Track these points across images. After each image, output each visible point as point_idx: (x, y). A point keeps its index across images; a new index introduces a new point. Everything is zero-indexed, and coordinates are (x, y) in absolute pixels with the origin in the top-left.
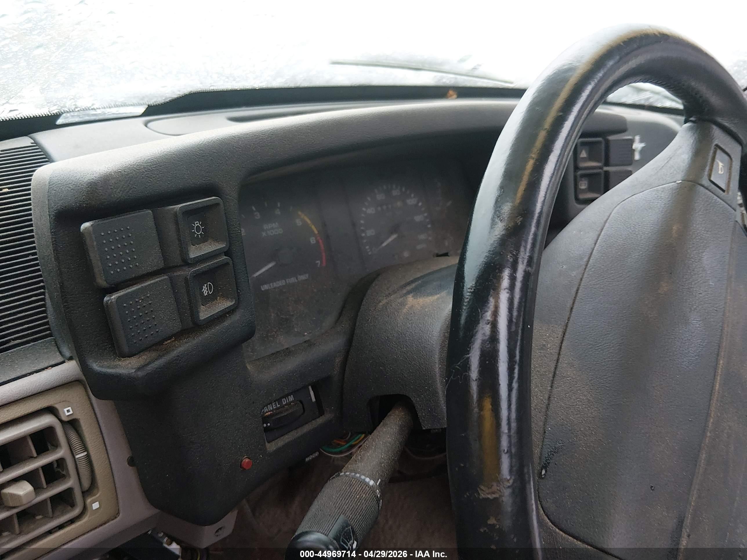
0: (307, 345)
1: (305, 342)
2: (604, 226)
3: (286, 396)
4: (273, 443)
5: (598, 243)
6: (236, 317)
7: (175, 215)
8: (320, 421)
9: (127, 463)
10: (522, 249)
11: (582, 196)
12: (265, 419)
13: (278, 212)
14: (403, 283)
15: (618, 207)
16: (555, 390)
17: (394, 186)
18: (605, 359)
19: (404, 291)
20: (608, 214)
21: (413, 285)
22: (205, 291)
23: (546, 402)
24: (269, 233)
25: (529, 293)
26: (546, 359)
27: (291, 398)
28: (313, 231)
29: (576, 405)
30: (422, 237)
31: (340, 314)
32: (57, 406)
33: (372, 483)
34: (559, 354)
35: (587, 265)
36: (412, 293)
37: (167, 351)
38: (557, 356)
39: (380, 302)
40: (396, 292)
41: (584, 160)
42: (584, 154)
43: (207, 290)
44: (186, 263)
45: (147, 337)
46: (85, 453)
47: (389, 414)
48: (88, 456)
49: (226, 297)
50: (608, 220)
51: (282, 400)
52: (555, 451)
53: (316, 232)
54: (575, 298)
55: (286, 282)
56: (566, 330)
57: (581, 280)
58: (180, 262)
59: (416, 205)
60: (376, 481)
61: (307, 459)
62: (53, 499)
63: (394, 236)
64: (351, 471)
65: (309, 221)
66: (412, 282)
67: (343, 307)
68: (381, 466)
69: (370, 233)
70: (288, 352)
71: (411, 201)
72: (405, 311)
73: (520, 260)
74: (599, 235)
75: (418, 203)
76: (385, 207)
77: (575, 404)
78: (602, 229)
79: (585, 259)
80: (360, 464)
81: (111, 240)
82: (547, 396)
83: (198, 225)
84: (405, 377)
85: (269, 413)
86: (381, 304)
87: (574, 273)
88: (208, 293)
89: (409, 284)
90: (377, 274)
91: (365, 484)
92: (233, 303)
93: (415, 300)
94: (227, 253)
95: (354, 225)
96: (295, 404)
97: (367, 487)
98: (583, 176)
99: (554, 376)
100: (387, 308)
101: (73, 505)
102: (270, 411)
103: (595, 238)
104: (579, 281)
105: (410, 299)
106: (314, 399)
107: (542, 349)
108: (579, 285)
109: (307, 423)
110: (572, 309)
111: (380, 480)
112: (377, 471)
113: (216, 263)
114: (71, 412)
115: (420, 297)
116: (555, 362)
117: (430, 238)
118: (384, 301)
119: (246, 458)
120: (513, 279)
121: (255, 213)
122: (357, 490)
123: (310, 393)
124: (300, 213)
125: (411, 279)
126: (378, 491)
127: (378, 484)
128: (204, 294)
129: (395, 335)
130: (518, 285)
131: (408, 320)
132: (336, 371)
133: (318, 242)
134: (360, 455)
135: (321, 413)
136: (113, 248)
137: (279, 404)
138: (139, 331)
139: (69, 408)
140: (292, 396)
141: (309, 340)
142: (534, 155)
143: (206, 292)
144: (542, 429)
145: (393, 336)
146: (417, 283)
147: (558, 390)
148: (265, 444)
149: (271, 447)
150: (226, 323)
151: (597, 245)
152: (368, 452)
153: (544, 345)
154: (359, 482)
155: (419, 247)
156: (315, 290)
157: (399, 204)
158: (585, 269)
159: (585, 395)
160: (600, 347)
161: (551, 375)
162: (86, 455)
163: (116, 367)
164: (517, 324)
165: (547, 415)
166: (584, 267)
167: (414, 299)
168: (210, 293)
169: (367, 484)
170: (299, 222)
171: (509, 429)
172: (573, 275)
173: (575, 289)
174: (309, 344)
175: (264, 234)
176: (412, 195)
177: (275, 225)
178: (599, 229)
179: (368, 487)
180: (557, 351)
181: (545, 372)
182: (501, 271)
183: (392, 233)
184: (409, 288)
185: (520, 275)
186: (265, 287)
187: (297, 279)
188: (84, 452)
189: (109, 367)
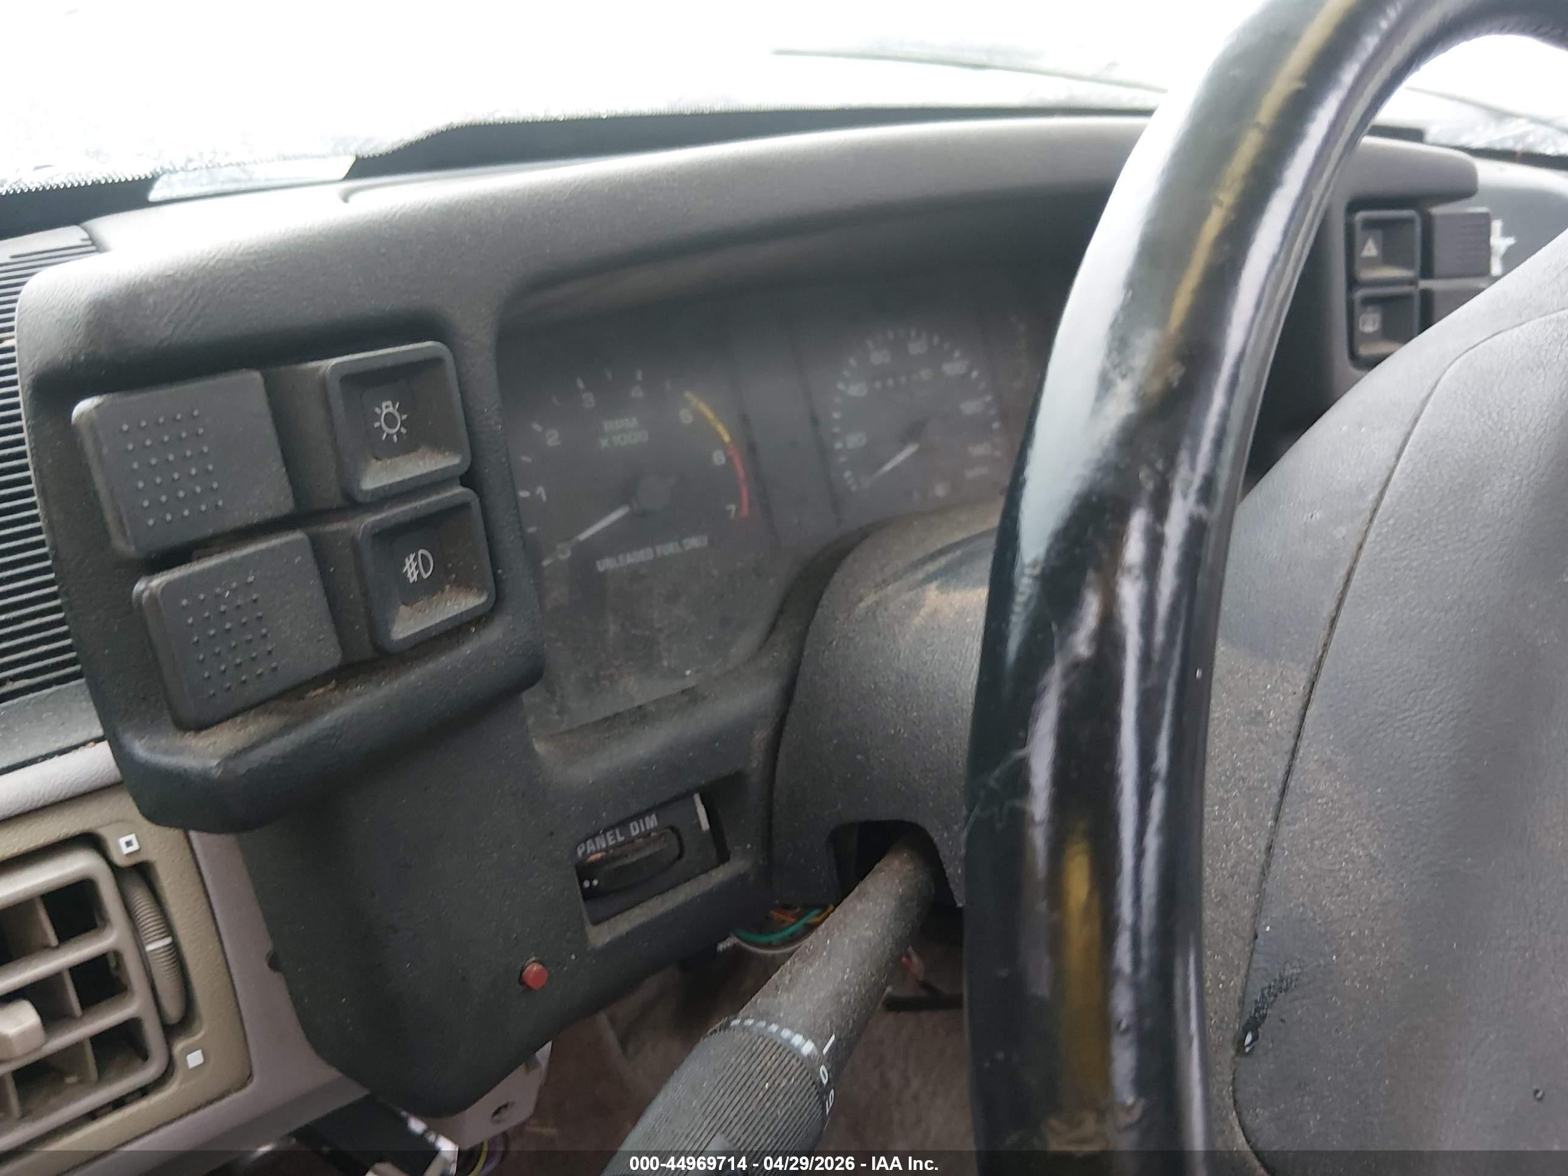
0: (687, 698)
1: (683, 692)
2: (1421, 412)
3: (639, 816)
4: (605, 926)
5: (1405, 453)
6: (494, 634)
7: (323, 383)
8: (720, 875)
9: (265, 965)
10: (1184, 456)
11: (1364, 351)
12: (584, 871)
13: (637, 393)
14: (919, 554)
15: (1458, 363)
16: (1285, 830)
17: (913, 333)
18: (1419, 753)
19: (920, 575)
20: (1430, 383)
21: (942, 561)
22: (411, 569)
23: (1261, 857)
24: (617, 440)
25: (1202, 580)
26: (1262, 747)
27: (651, 822)
28: (718, 436)
29: (1339, 870)
30: (979, 450)
31: (773, 628)
32: (104, 832)
33: (808, 1048)
34: (1298, 736)
35: (1375, 511)
36: (936, 579)
37: (308, 716)
38: (1293, 742)
39: (861, 600)
40: (901, 577)
41: (1371, 262)
42: (1370, 249)
43: (417, 567)
44: (353, 504)
45: (244, 682)
46: (168, 941)
47: (877, 866)
48: (175, 949)
49: (465, 584)
50: (1432, 398)
51: (629, 827)
52: (1282, 986)
53: (727, 438)
54: (1344, 593)
55: (655, 552)
56: (1317, 674)
57: (1360, 547)
58: (338, 501)
59: (965, 377)
60: (819, 1040)
61: (721, 947)
62: (98, 1040)
63: (911, 449)
64: (759, 1017)
65: (709, 414)
66: (942, 552)
67: (780, 612)
68: (839, 1001)
69: (855, 440)
70: (640, 716)
71: (954, 368)
72: (917, 621)
73: (1177, 487)
74: (1409, 434)
75: (970, 371)
76: (890, 382)
77: (1337, 867)
78: (1416, 420)
79: (1372, 496)
80: (785, 996)
81: (148, 443)
82: (1263, 844)
83: (391, 409)
84: (914, 780)
85: (599, 855)
86: (862, 605)
87: (1341, 532)
88: (419, 575)
89: (932, 557)
90: (864, 534)
91: (789, 1052)
92: (483, 599)
93: (944, 597)
94: (469, 478)
95: (815, 421)
96: (661, 836)
97: (794, 1061)
98: (1368, 301)
99: (1283, 793)
100: (878, 613)
101: (144, 1055)
102: (600, 851)
103: (1399, 443)
104: (1355, 549)
105: (933, 595)
106: (705, 825)
107: (1253, 721)
108: (1355, 561)
109: (689, 880)
110: (1333, 621)
111: (833, 1038)
112: (829, 1015)
113: (437, 502)
114: (135, 847)
115: (954, 590)
116: (1287, 758)
117: (998, 454)
118: (870, 599)
119: (534, 962)
120: (1155, 542)
121: (585, 396)
122: (765, 1069)
123: (695, 809)
124: (688, 395)
125: (939, 546)
126: (823, 1068)
127: (825, 1051)
128: (408, 579)
129: (893, 679)
130: (1171, 556)
131: (925, 642)
132: (755, 762)
133: (729, 459)
134: (790, 972)
135: (723, 857)
136: (153, 461)
137: (621, 835)
138: (223, 668)
139: (132, 837)
140: (653, 816)
141: (693, 688)
142: (1227, 197)
143: (412, 574)
144: (1248, 928)
145: (888, 681)
146: (950, 556)
147: (1292, 828)
148: (583, 928)
149: (600, 936)
150: (468, 649)
151: (1402, 460)
152: (811, 965)
153: (1260, 713)
154: (775, 1048)
155: (971, 474)
156: (715, 572)
157: (925, 374)
158: (1371, 520)
159: (1363, 845)
160: (1406, 721)
161: (1275, 790)
162: (168, 945)
163: (181, 751)
164: (1164, 666)
165: (1261, 891)
166: (1368, 514)
167: (941, 593)
168: (425, 576)
169: (793, 1052)
170: (686, 417)
171: (1136, 962)
172: (1339, 536)
173: (1343, 572)
174: (692, 697)
175: (604, 443)
176: (957, 354)
177: (631, 422)
178: (1408, 419)
179: (797, 1061)
180: (1294, 731)
181: (1262, 781)
182: (1123, 518)
183: (904, 442)
184: (931, 567)
185: (1175, 529)
186: (605, 565)
187: (681, 545)
188: (163, 938)
189: (166, 752)
